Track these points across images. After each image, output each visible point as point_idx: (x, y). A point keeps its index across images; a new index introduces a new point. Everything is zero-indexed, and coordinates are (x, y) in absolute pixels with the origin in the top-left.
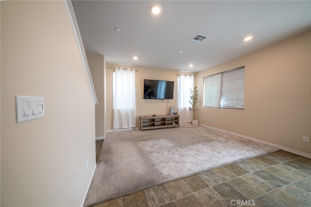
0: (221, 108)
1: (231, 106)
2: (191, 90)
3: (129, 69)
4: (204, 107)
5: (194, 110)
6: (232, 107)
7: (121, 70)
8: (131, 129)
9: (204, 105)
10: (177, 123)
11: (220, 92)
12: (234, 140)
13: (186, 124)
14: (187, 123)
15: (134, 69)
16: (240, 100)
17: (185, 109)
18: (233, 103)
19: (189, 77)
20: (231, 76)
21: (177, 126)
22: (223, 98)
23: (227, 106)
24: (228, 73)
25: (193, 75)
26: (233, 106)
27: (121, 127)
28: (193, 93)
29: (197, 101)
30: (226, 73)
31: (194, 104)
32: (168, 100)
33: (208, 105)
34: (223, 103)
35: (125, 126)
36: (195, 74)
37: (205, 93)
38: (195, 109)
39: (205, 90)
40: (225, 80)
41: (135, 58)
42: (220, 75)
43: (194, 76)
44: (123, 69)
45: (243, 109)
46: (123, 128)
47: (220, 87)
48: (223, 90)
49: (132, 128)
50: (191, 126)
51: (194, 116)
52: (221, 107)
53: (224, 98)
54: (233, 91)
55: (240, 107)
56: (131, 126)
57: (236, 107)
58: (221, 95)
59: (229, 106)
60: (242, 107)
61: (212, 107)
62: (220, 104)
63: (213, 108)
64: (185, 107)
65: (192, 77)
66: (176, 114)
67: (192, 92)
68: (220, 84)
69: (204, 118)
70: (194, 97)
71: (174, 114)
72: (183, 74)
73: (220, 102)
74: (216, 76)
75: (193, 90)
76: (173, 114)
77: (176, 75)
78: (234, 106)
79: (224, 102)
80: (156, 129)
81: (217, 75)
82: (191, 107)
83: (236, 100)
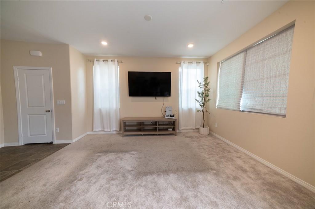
0: (240, 111)
1: (260, 108)
2: (198, 83)
3: (110, 60)
4: (217, 107)
5: (203, 113)
6: (260, 110)
7: (102, 62)
8: (115, 133)
9: (217, 104)
10: (174, 129)
11: (241, 83)
12: (253, 177)
13: (192, 131)
14: (193, 129)
15: (116, 60)
16: (279, 97)
17: (190, 110)
18: (263, 102)
19: (195, 64)
20: (261, 52)
21: (173, 132)
22: (245, 95)
23: (252, 109)
24: (256, 47)
25: (202, 62)
26: (263, 109)
27: (103, 129)
28: (203, 87)
29: (208, 98)
30: (253, 49)
31: (204, 104)
32: (163, 97)
33: (223, 105)
34: (245, 103)
35: (107, 129)
36: (207, 61)
37: (220, 87)
38: (205, 110)
39: (220, 82)
40: (250, 62)
41: (104, 43)
42: (242, 55)
43: (205, 63)
44: (104, 61)
45: (284, 116)
46: (105, 131)
47: (241, 75)
48: (245, 81)
49: (116, 131)
50: (197, 135)
51: (204, 121)
52: (241, 109)
53: (247, 93)
54: (265, 80)
55: (277, 111)
56: (114, 129)
57: (269, 111)
58: (242, 87)
59: (256, 108)
60: (283, 112)
61: (228, 109)
62: (239, 104)
63: (230, 110)
64: (189, 107)
65: (202, 65)
66: (174, 116)
67: (201, 86)
68: (241, 70)
69: (216, 124)
70: (203, 93)
71: (171, 116)
72: (186, 62)
73: (240, 102)
74: (235, 58)
75: (203, 83)
76: (169, 117)
77: (177, 63)
78: (266, 109)
79: (247, 101)
80: (144, 135)
81: (237, 56)
82: (200, 108)
83: (270, 97)
